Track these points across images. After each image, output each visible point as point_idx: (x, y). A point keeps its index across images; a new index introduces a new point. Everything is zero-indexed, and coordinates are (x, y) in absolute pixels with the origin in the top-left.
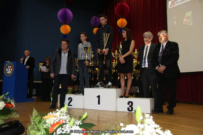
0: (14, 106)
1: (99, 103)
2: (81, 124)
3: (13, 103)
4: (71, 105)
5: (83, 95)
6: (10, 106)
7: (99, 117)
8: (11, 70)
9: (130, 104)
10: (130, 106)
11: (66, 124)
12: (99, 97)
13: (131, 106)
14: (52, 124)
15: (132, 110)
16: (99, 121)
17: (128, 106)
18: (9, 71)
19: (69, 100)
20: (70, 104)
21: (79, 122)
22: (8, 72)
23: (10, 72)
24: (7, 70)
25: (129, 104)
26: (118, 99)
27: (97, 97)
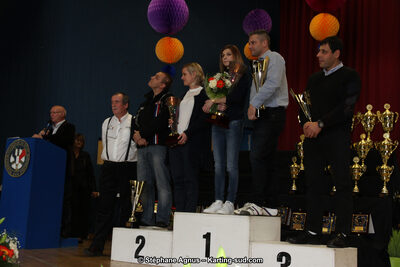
0: (17, 252)
1: (207, 255)
3: (13, 246)
5: (171, 229)
6: (7, 252)
8: (23, 160)
9: (284, 258)
12: (207, 236)
13: (286, 265)
17: (278, 266)
18: (17, 162)
19: (137, 242)
20: (140, 254)
22: (14, 166)
23: (20, 166)
24: (12, 159)
25: (279, 259)
26: (254, 244)
27: (204, 237)
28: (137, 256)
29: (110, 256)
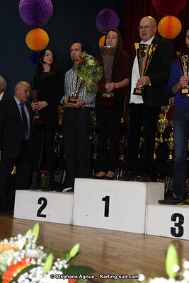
1: (107, 214)
2: (66, 267)
4: (44, 216)
7: (105, 246)
9: (178, 219)
10: (176, 225)
11: (36, 266)
12: (106, 199)
13: (180, 225)
14: (9, 264)
15: (181, 234)
16: (104, 256)
17: (172, 224)
19: (39, 203)
20: (42, 213)
21: (62, 264)
25: (173, 219)
26: (150, 207)
27: (103, 199)
28: (39, 215)
29: (13, 214)
